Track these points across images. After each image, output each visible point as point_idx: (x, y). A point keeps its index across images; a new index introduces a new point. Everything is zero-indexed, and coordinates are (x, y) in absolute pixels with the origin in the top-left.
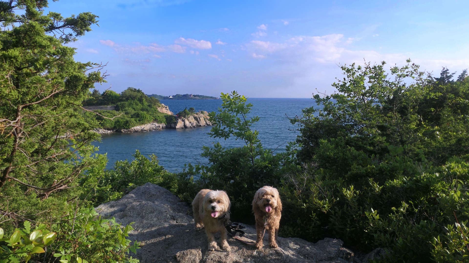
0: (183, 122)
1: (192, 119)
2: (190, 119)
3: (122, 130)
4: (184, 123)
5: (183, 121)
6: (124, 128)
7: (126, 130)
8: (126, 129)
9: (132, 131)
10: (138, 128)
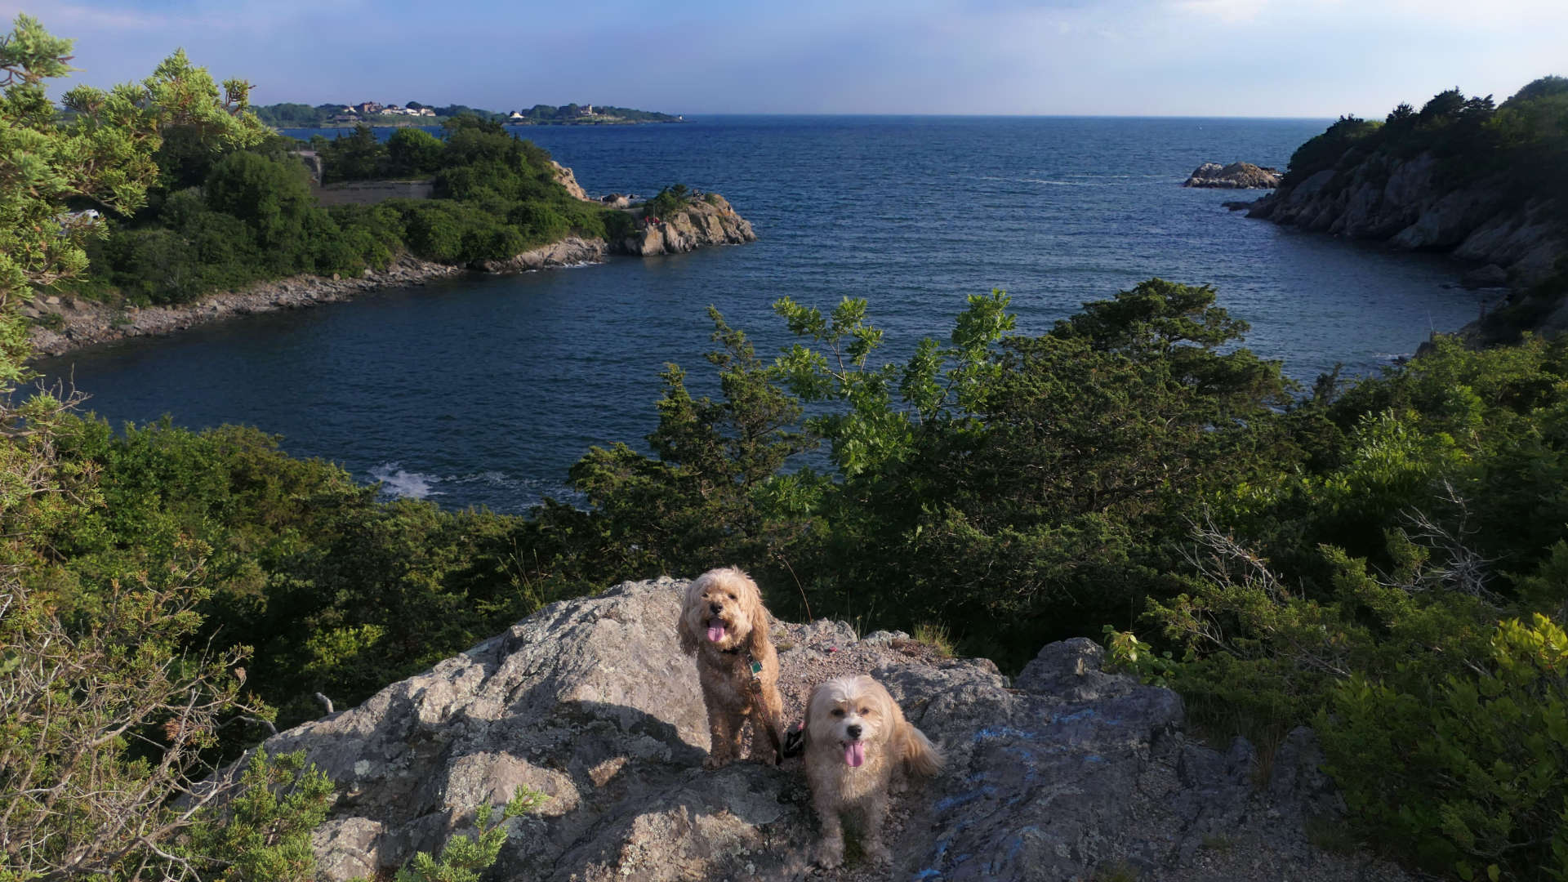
0: (661, 234)
1: (683, 222)
2: (678, 221)
3: (488, 265)
4: (665, 236)
5: (662, 229)
6: (493, 258)
7: (498, 264)
8: (499, 260)
9: (518, 265)
10: (533, 255)
